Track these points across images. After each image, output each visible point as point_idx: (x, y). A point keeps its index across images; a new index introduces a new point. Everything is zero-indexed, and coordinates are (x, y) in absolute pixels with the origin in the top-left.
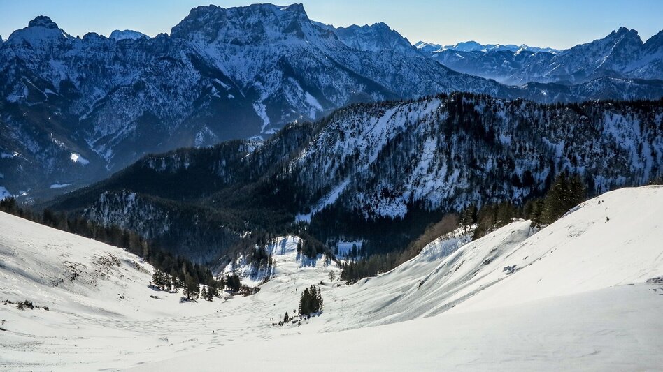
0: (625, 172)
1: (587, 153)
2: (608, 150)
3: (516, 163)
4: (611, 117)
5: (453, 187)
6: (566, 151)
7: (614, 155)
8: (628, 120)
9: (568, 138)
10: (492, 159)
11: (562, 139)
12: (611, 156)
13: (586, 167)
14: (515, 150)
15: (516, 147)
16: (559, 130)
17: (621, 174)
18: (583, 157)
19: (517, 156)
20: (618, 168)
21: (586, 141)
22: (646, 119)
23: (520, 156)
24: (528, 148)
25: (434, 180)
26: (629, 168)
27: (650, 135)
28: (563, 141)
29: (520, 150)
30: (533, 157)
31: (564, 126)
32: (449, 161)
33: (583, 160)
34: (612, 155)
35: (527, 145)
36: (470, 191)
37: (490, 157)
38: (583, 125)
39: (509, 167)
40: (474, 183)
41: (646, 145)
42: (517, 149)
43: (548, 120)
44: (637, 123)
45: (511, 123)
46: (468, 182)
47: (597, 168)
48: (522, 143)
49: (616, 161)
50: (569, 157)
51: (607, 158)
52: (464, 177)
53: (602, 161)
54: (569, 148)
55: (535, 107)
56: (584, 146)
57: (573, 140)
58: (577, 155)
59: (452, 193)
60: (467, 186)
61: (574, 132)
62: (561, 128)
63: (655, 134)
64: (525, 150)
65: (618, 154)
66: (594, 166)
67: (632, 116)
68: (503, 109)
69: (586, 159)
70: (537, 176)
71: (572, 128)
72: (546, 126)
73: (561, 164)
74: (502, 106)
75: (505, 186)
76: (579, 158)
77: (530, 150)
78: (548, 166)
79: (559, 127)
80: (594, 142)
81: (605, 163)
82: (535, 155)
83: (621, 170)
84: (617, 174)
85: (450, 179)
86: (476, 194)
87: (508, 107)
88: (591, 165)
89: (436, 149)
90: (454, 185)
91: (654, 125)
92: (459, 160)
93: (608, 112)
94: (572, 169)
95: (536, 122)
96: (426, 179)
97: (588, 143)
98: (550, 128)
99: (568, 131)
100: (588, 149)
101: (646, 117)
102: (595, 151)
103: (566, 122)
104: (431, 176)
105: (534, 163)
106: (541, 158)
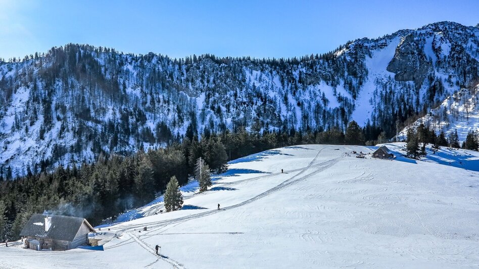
0: (275, 122)
1: (232, 102)
2: (255, 100)
3: (147, 116)
4: (251, 73)
5: (51, 147)
6: (208, 103)
7: (262, 103)
8: (267, 75)
9: (209, 89)
10: (113, 109)
11: (202, 91)
12: (258, 104)
13: (233, 118)
14: (146, 103)
15: (146, 99)
16: (198, 82)
17: (272, 123)
18: (228, 107)
19: (148, 110)
20: (268, 117)
21: (229, 91)
22: (285, 74)
23: (152, 110)
24: (162, 100)
25: (22, 139)
26: (279, 116)
27: (291, 88)
28: (203, 94)
29: (152, 101)
30: (169, 110)
31: (203, 77)
32: (47, 111)
33: (228, 111)
34: (260, 103)
35: (161, 97)
36: (77, 149)
37: (110, 107)
38: (223, 73)
39: (137, 120)
40: (83, 138)
41: (290, 96)
42: (149, 101)
43: (185, 72)
44: (277, 79)
45: (140, 76)
46: (74, 137)
47: (245, 117)
48: (155, 96)
49: (265, 110)
50: (213, 108)
51: (255, 107)
52: (68, 131)
53: (250, 111)
54: (211, 99)
55: (168, 62)
56: (228, 96)
57: (214, 90)
58: (221, 106)
59: (49, 154)
60: (74, 142)
61: (214, 82)
62: (200, 79)
63: (296, 88)
64: (159, 102)
65: (265, 102)
66: (242, 116)
67: (271, 72)
68: (130, 63)
69: (232, 109)
70: (175, 131)
71: (212, 79)
72: (183, 78)
73: (203, 116)
74: (129, 60)
75: (132, 141)
76: (224, 109)
77: (165, 102)
78: (188, 119)
79: (197, 78)
80: (238, 91)
81: (253, 112)
82: (171, 107)
83: (271, 120)
84: (267, 124)
85: (47, 136)
86: (88, 153)
87: (137, 61)
88: (238, 115)
89: (30, 99)
90: (53, 143)
91: (294, 79)
92: (64, 111)
93: (247, 68)
94: (216, 120)
95: (171, 76)
96: (9, 139)
97: (232, 92)
98: (187, 80)
99: (208, 81)
100: (232, 98)
101: (284, 72)
102: (241, 100)
103: (204, 72)
104: (17, 135)
105: (170, 117)
106: (179, 111)
